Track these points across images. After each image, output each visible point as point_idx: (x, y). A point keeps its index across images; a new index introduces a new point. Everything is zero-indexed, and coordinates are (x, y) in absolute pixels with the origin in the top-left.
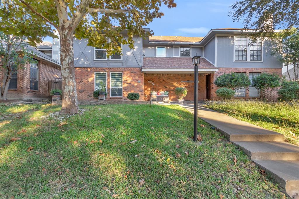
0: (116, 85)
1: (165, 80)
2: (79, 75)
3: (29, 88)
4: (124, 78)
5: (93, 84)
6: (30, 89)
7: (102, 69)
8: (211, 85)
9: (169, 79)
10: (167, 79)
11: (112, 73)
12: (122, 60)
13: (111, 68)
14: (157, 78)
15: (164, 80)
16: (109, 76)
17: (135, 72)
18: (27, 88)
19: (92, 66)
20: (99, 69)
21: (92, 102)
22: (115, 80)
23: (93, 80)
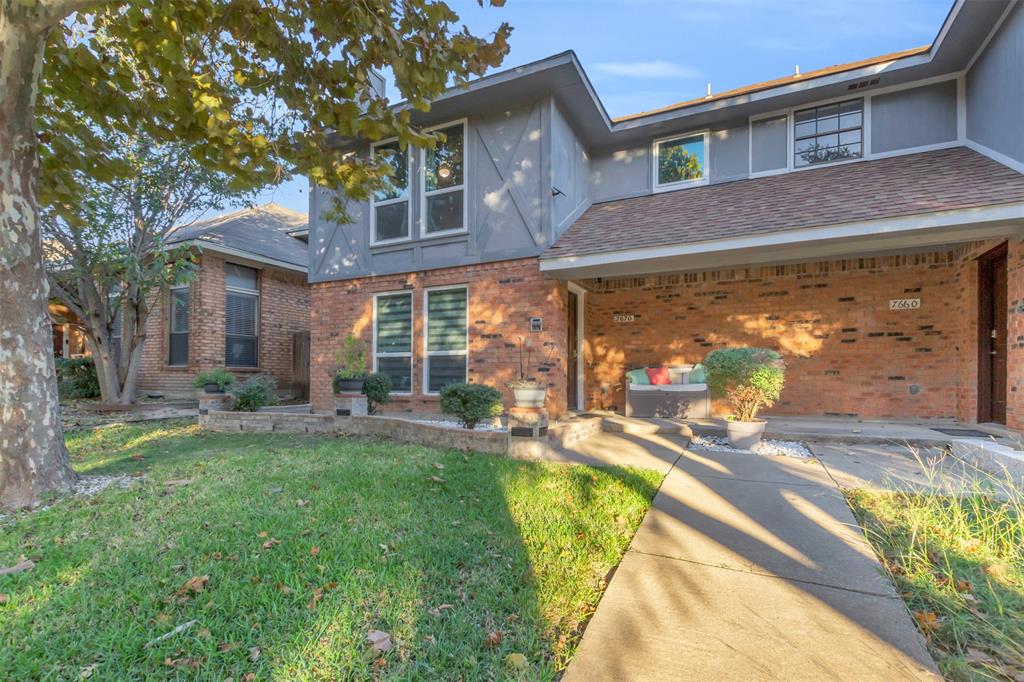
0: (442, 345)
1: (703, 303)
2: (328, 310)
3: (220, 362)
4: (473, 312)
5: (369, 342)
6: (223, 366)
7: (395, 278)
8: (1010, 317)
9: (721, 297)
10: (712, 298)
11: (431, 294)
12: (464, 229)
13: (425, 272)
14: (658, 297)
15: (697, 304)
16: (419, 303)
17: (520, 280)
18: (215, 362)
19: (363, 269)
20: (388, 279)
21: (312, 423)
22: (442, 323)
23: (369, 328)
